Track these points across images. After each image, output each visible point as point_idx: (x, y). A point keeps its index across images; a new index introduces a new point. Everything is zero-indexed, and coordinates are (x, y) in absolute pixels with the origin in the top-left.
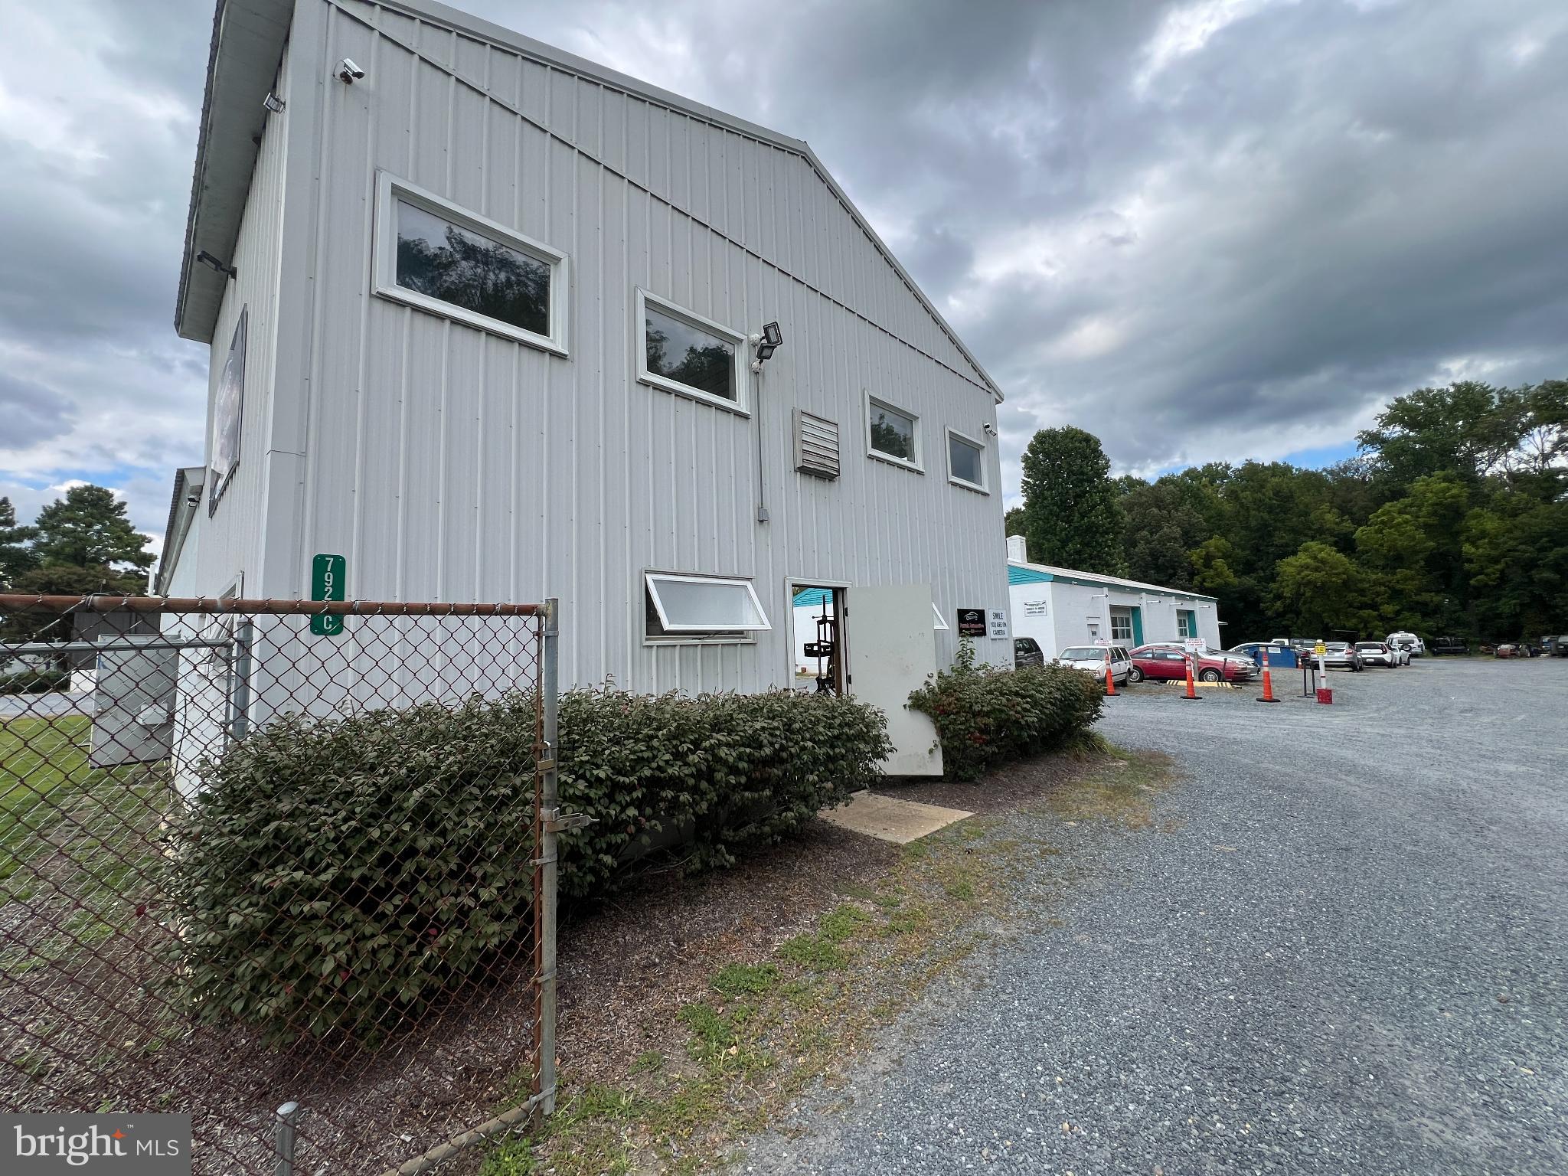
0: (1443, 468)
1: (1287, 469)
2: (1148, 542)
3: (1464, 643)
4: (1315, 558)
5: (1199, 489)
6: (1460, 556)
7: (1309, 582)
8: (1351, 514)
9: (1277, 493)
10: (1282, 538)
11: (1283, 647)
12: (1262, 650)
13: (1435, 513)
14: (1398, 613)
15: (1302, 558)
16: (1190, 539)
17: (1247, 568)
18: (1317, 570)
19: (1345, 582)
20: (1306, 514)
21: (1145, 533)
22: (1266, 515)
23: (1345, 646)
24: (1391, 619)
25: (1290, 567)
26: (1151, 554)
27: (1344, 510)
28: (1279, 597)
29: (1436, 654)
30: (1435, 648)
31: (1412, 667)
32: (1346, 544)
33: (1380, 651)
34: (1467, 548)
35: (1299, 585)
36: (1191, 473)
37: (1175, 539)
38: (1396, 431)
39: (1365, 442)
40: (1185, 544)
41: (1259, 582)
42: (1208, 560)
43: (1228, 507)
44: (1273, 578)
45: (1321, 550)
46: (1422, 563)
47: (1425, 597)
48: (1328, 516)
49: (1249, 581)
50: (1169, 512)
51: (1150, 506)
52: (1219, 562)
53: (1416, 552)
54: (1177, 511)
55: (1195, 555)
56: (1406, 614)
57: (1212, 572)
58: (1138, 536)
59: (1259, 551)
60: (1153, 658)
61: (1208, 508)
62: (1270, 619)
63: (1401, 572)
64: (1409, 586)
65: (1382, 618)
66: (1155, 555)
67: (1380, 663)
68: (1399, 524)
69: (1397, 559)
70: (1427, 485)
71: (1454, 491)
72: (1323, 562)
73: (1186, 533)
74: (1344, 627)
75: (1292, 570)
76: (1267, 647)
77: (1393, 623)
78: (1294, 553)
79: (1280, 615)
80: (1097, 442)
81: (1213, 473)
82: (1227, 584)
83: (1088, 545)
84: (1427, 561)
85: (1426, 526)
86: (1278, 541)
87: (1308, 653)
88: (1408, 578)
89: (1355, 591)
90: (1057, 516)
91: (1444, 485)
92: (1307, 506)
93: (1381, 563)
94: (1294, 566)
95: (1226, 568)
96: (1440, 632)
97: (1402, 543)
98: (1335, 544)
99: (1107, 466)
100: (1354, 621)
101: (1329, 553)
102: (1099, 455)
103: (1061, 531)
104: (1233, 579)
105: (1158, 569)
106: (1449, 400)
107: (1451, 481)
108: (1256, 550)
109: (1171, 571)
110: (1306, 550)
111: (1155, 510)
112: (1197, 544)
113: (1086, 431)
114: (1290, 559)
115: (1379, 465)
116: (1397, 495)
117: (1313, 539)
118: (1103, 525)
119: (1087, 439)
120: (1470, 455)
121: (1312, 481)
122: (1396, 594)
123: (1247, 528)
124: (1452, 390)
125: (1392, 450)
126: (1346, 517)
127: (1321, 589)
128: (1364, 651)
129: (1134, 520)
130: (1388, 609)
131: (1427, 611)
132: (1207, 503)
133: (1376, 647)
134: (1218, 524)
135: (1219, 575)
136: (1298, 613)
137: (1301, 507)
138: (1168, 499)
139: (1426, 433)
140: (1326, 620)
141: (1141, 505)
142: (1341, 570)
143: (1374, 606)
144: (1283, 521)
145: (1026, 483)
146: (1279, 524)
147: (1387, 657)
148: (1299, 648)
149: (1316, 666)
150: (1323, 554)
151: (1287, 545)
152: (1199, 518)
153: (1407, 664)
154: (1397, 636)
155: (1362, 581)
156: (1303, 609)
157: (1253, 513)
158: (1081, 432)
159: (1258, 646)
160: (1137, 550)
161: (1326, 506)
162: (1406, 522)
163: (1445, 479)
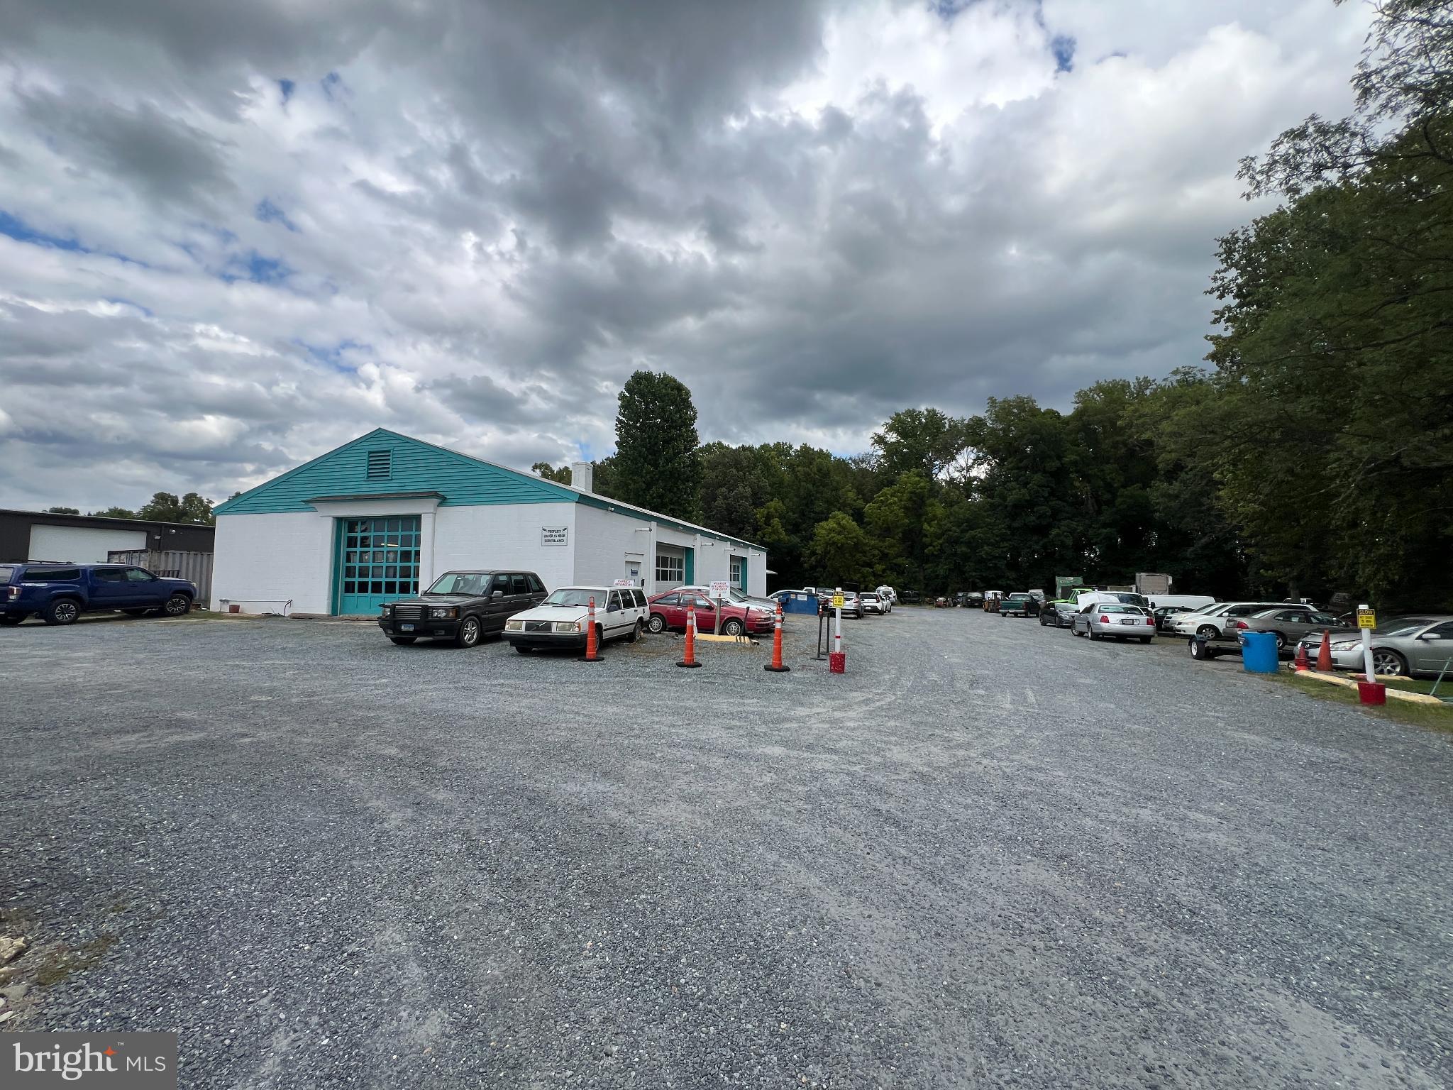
0: (917, 468)
1: (829, 455)
2: (725, 498)
3: (918, 595)
4: (839, 524)
5: (768, 459)
6: (920, 532)
7: (834, 543)
8: (863, 495)
9: (820, 470)
10: (820, 506)
11: (810, 595)
12: (793, 597)
13: (910, 499)
14: (884, 571)
15: (831, 524)
16: (757, 501)
17: (794, 528)
18: (839, 533)
19: (856, 544)
20: (836, 489)
21: (724, 489)
22: (810, 486)
23: (853, 595)
24: (881, 576)
25: (824, 529)
26: (727, 509)
27: (860, 491)
28: (813, 553)
29: (903, 603)
30: (903, 599)
31: (893, 614)
32: (858, 516)
33: (875, 600)
34: (926, 526)
35: (827, 544)
36: (765, 447)
37: (746, 497)
38: (892, 437)
39: (876, 442)
40: (754, 504)
41: (802, 541)
42: (768, 517)
43: (788, 478)
44: (811, 537)
45: (843, 518)
46: (900, 535)
47: (900, 560)
48: (850, 494)
49: (795, 539)
50: (745, 474)
51: (731, 466)
52: (776, 521)
53: (897, 527)
54: (750, 474)
55: (760, 513)
56: (888, 572)
57: (770, 529)
58: (718, 492)
59: (804, 515)
60: (679, 604)
61: (773, 476)
62: (807, 570)
63: (889, 541)
64: (892, 551)
65: (874, 574)
66: (730, 509)
67: (874, 611)
68: (890, 504)
69: (887, 531)
70: (908, 478)
71: (922, 484)
72: (844, 527)
73: (754, 494)
74: (851, 580)
75: (824, 532)
76: (796, 594)
77: (881, 579)
78: (827, 519)
79: (813, 568)
80: (688, 393)
81: (781, 449)
82: (779, 540)
83: (670, 490)
84: (904, 533)
85: (906, 508)
86: (818, 509)
87: (827, 600)
88: (891, 545)
89: (861, 552)
90: (645, 459)
91: (917, 479)
92: (838, 482)
93: (878, 532)
94: (825, 529)
95: (780, 526)
96: (905, 587)
97: (891, 518)
98: (852, 515)
99: (694, 418)
100: (859, 575)
101: (848, 521)
102: (688, 406)
103: (647, 473)
104: (783, 536)
105: (732, 522)
106: (923, 420)
107: (921, 476)
108: (803, 514)
109: (740, 526)
110: (834, 517)
111: (734, 471)
112: (762, 505)
113: (679, 380)
114: (823, 524)
115: (882, 460)
116: (891, 483)
117: (839, 510)
118: (684, 473)
119: (679, 388)
120: (931, 461)
121: (842, 465)
122: (884, 556)
123: (797, 496)
124: (926, 413)
125: (891, 450)
126: (860, 496)
127: (840, 548)
128: (866, 600)
129: (717, 477)
130: (879, 568)
131: (899, 570)
132: (772, 471)
133: (872, 597)
134: (778, 489)
135: (775, 532)
136: (824, 567)
137: (834, 484)
138: (745, 463)
139: (911, 440)
140: (842, 574)
141: (724, 465)
142: (854, 535)
143: (870, 565)
144: (822, 493)
145: (620, 421)
146: (819, 495)
147: (879, 606)
148: (822, 596)
149: (832, 614)
150: (844, 522)
151: (822, 513)
152: (765, 482)
153: (889, 611)
154: (883, 588)
155: (865, 544)
156: (828, 564)
157: (803, 484)
158: (675, 381)
159: (790, 593)
160: (716, 504)
161: (849, 486)
162: (895, 503)
163: (919, 475)
